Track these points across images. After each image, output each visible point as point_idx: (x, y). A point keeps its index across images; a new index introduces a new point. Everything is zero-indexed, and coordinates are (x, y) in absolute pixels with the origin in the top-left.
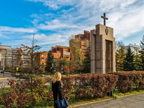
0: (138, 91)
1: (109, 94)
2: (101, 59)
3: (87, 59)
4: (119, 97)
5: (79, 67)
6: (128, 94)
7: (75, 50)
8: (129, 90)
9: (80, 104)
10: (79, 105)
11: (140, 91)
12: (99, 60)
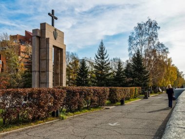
0: (89, 110)
1: (55, 115)
2: (47, 70)
3: (28, 72)
4: (67, 117)
5: (16, 83)
6: (78, 113)
7: (9, 57)
8: (79, 109)
9: (10, 130)
10: (8, 132)
11: (92, 109)
12: (44, 72)
